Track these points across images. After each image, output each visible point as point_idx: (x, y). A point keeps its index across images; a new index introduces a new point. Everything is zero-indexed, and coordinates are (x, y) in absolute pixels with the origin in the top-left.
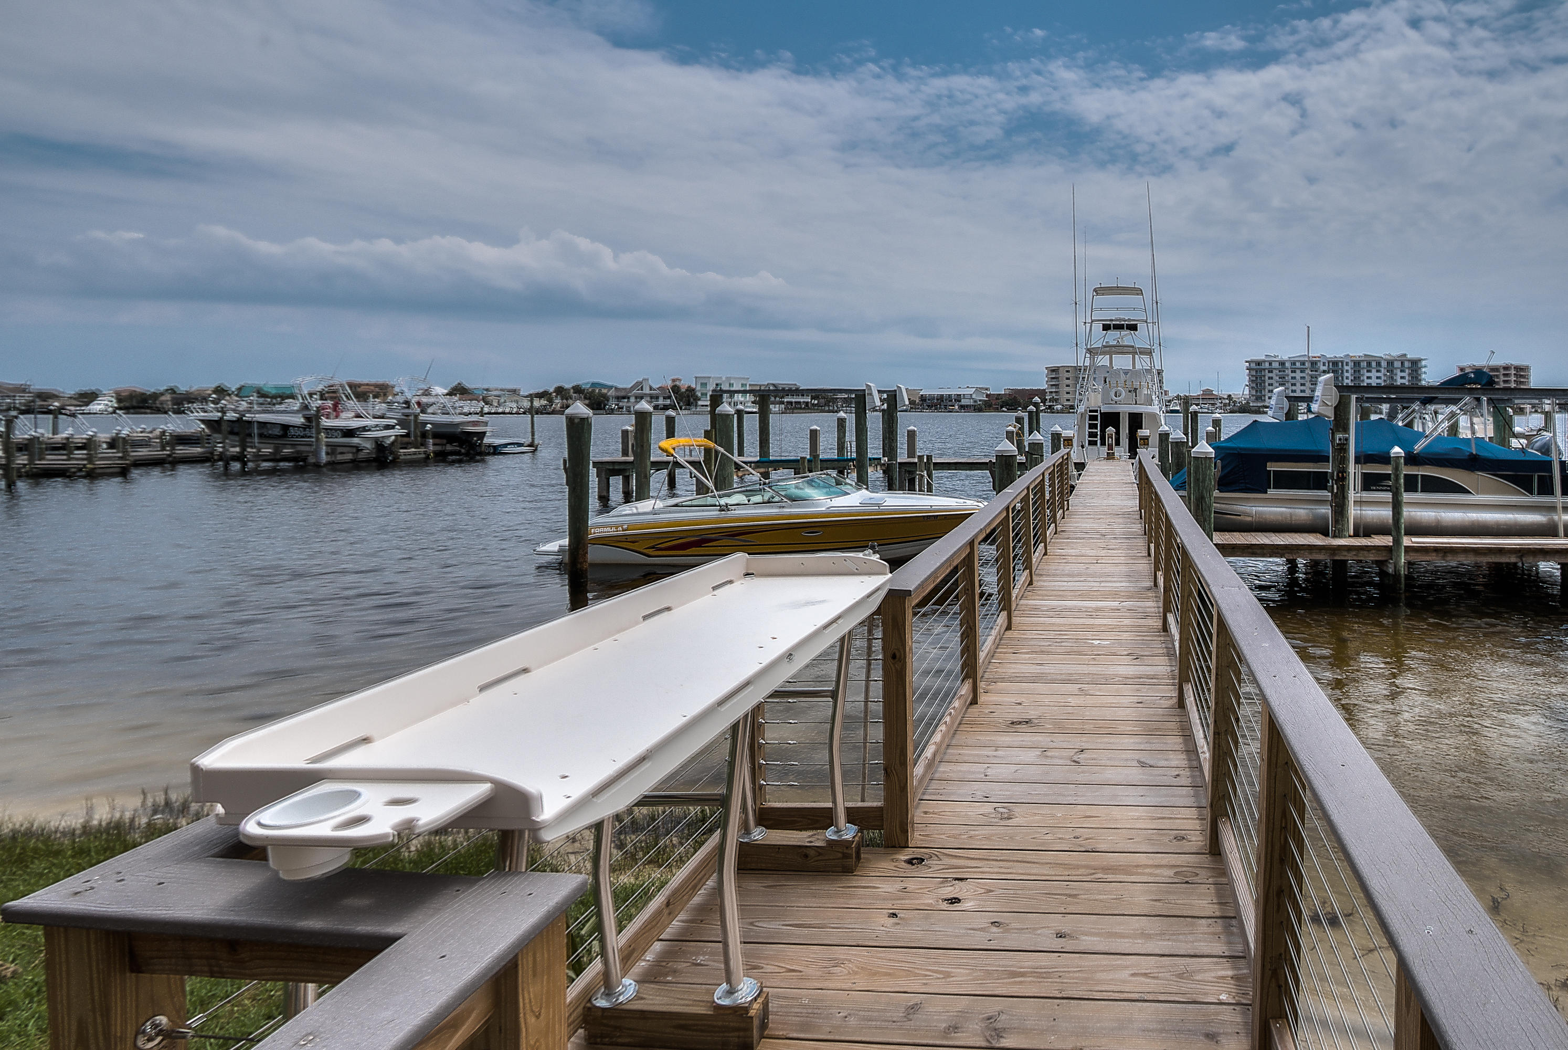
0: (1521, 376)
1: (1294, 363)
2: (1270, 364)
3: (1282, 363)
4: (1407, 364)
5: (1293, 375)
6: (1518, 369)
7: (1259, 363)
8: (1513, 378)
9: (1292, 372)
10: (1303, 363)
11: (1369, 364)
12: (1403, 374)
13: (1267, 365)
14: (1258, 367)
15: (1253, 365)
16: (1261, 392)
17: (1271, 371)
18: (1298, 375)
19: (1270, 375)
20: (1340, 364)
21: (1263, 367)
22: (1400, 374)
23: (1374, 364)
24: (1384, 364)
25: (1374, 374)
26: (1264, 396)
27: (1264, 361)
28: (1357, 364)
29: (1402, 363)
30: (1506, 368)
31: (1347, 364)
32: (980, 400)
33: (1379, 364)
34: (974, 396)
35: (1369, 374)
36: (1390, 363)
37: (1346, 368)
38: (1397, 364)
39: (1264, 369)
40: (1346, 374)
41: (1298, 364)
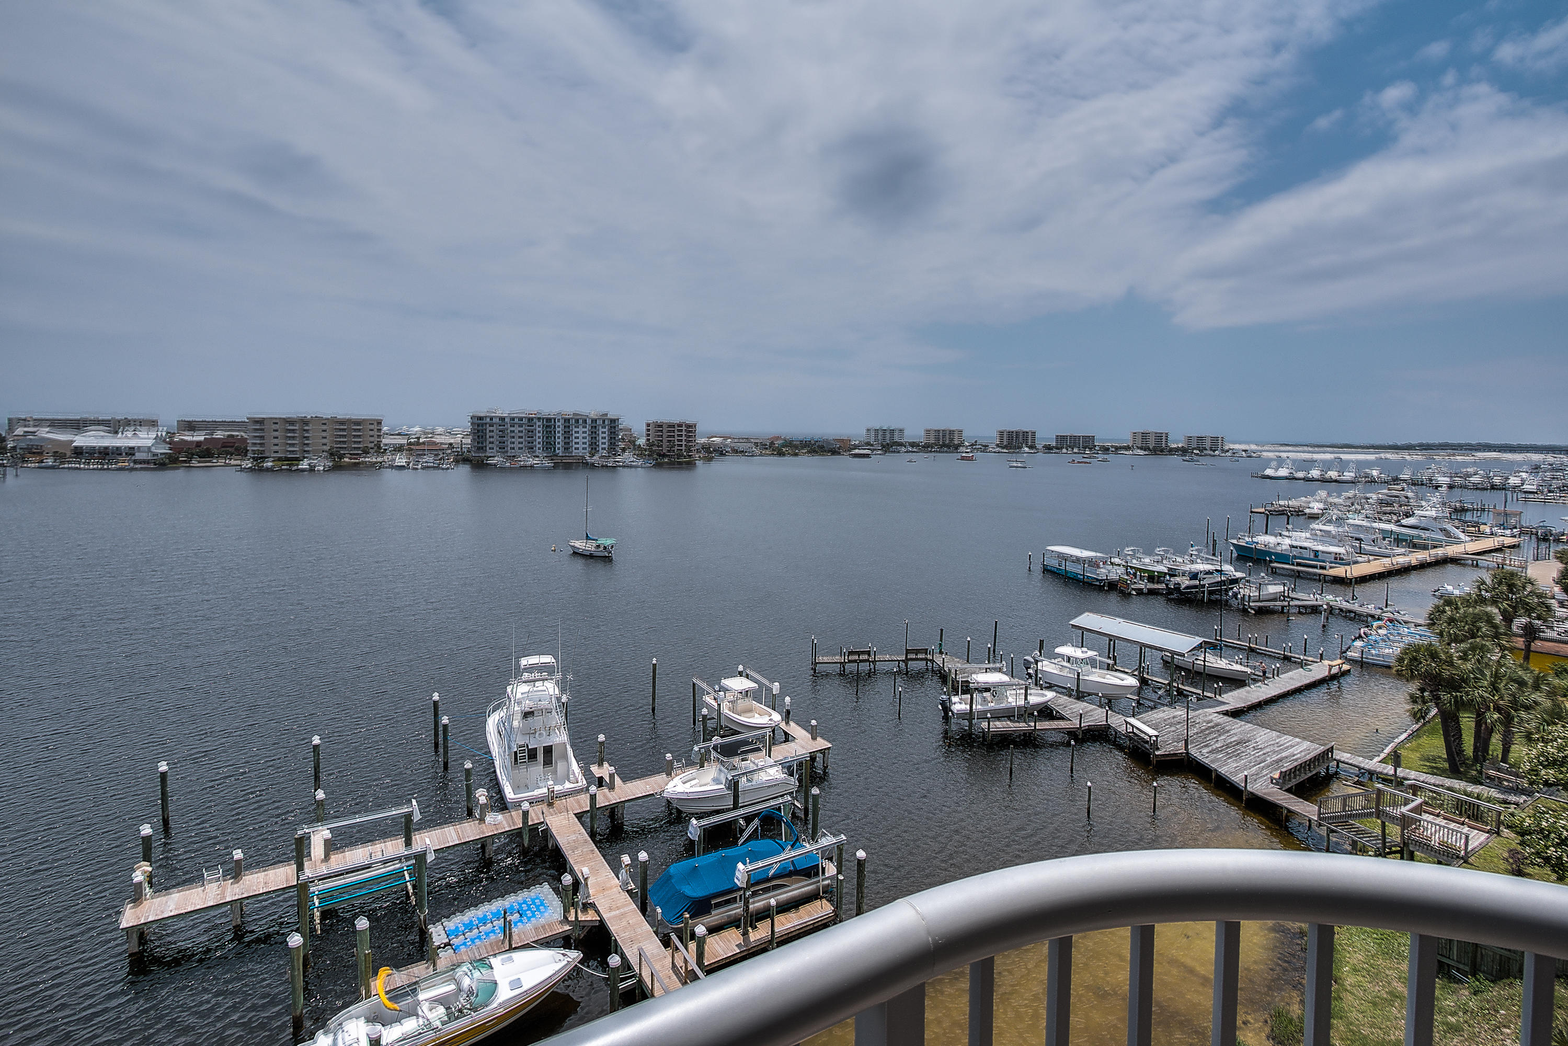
0: (690, 432)
1: (513, 419)
2: (491, 419)
3: (503, 419)
4: (606, 422)
5: (512, 429)
6: (689, 426)
7: (481, 418)
8: (684, 433)
9: (511, 426)
10: (521, 419)
11: (577, 421)
12: (604, 430)
13: (488, 420)
14: (480, 421)
15: (476, 421)
16: (482, 443)
17: (491, 425)
18: (517, 429)
19: (491, 428)
20: (553, 421)
21: (484, 422)
22: (601, 430)
23: (581, 421)
24: (589, 422)
25: (581, 429)
26: (486, 447)
27: (486, 417)
28: (567, 420)
29: (604, 422)
30: (680, 425)
31: (559, 421)
32: (161, 454)
33: (585, 421)
34: (153, 449)
35: (577, 430)
36: (594, 421)
37: (558, 424)
38: (599, 422)
39: (486, 424)
40: (557, 429)
41: (516, 420)
